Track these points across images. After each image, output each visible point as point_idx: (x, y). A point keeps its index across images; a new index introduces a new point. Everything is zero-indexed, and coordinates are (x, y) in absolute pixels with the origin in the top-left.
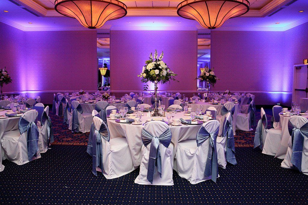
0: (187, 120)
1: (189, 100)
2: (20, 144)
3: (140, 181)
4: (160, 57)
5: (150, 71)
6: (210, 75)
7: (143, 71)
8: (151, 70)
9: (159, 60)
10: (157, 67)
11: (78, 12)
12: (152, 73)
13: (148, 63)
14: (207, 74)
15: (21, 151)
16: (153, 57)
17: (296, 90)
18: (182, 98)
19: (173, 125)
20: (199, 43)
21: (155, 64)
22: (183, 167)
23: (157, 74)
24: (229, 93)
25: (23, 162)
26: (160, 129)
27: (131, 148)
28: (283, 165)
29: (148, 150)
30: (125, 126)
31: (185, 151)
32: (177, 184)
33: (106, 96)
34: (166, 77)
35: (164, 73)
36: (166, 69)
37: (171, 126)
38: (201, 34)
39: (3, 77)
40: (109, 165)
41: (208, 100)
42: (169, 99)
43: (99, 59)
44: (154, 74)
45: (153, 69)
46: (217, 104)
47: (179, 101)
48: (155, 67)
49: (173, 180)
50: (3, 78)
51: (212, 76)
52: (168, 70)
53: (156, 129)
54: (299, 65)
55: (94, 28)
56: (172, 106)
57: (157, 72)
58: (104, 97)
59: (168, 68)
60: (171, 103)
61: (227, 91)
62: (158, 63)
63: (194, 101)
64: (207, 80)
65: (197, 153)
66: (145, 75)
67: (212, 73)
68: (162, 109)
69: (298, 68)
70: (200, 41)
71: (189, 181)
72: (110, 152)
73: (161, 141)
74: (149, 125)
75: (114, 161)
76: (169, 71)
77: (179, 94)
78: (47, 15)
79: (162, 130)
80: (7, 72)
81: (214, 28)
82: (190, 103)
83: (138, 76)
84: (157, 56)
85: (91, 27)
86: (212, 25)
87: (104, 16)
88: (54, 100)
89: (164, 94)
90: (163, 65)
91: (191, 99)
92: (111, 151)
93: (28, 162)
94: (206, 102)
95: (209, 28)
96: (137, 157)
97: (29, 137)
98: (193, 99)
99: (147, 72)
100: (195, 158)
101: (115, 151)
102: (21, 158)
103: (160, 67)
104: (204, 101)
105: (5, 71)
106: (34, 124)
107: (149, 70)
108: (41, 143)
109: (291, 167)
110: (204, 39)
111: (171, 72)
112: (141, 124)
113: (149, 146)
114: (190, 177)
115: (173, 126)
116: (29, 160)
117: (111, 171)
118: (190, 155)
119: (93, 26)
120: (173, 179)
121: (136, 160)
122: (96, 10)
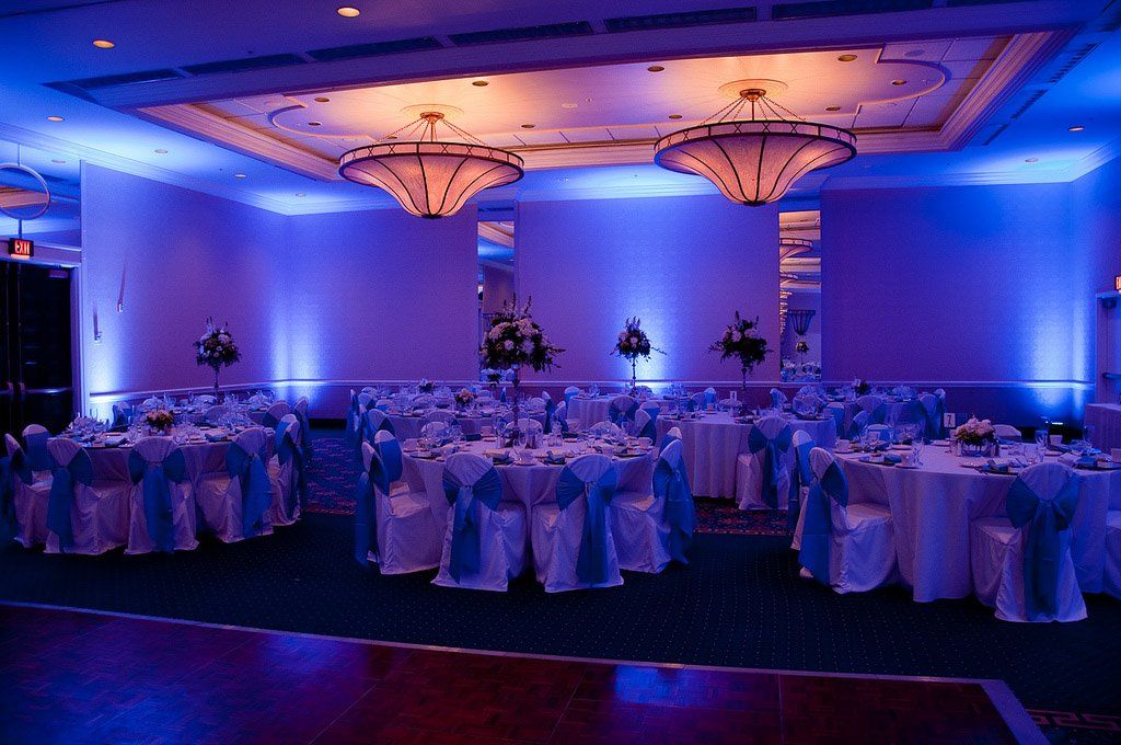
2: (230, 502)
11: (392, 182)
15: (230, 513)
25: (235, 537)
39: (219, 348)
50: (221, 352)
55: (437, 216)
69: (1109, 305)
77: (711, 391)
80: (229, 336)
85: (429, 216)
87: (457, 187)
88: (350, 409)
92: (392, 516)
93: (241, 538)
97: (245, 486)
102: (230, 530)
105: (225, 334)
119: (433, 213)
122: (437, 176)
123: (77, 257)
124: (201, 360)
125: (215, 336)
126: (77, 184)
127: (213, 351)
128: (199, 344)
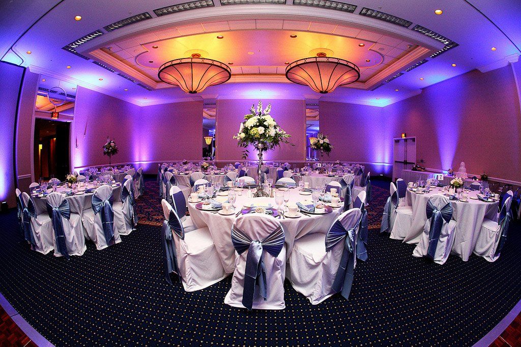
0: (308, 206)
1: (300, 171)
3: (232, 302)
4: (266, 109)
5: (251, 130)
6: (324, 143)
7: (241, 130)
8: (252, 127)
9: (264, 115)
10: (261, 123)
11: (178, 77)
12: (253, 132)
13: (249, 117)
14: (321, 142)
15: (98, 234)
16: (256, 110)
17: (396, 162)
18: (292, 169)
19: (286, 217)
20: (307, 115)
21: (258, 119)
22: (300, 278)
23: (261, 134)
24: (340, 164)
25: (102, 246)
26: (263, 228)
27: (219, 250)
28: (416, 254)
29: (244, 260)
30: (207, 215)
31: (304, 256)
32: (290, 305)
33: (205, 167)
34: (274, 138)
35: (272, 132)
36: (275, 127)
37: (284, 218)
38: (309, 104)
39: (111, 148)
40: (187, 273)
41: (322, 171)
42: (277, 170)
43: (210, 131)
44: (256, 134)
45: (254, 126)
46: (334, 176)
47: (289, 173)
48: (258, 124)
49: (284, 302)
50: (111, 150)
51: (327, 143)
52: (278, 128)
53: (257, 228)
54: (398, 139)
55: (195, 92)
56: (281, 180)
57: (261, 130)
58: (203, 167)
59: (278, 126)
60: (280, 175)
61: (338, 162)
62: (263, 117)
63: (307, 172)
64: (322, 148)
65: (325, 262)
66: (243, 135)
67: (327, 141)
68: (269, 185)
69: (397, 141)
70: (309, 113)
71: (308, 300)
72: (186, 255)
73: (266, 249)
74: (244, 222)
75: (194, 267)
76: (280, 131)
77: (287, 164)
78: (157, 88)
79: (268, 230)
81: (326, 92)
82: (303, 175)
83: (234, 137)
84: (261, 109)
85: (192, 92)
86: (324, 90)
87: (205, 79)
89: (272, 164)
90: (269, 121)
91: (302, 169)
92: (189, 254)
93: (107, 246)
94: (319, 173)
95: (321, 92)
96: (229, 262)
97: (103, 219)
98: (304, 170)
99: (246, 130)
100: (320, 268)
101: (194, 253)
102: (99, 241)
103: (265, 123)
104: (317, 172)
106: (108, 202)
107: (249, 128)
108: (122, 224)
109: (423, 256)
110: (311, 110)
111: (281, 132)
112: (233, 214)
113: (245, 254)
114: (311, 295)
115: (286, 219)
116: (108, 245)
117: (191, 280)
118: (312, 263)
119: (194, 90)
120: (285, 299)
121: (228, 265)
122: (198, 73)
123: (72, 118)
124: (105, 153)
125: (109, 143)
126: (74, 97)
127: (109, 149)
128: (104, 147)
